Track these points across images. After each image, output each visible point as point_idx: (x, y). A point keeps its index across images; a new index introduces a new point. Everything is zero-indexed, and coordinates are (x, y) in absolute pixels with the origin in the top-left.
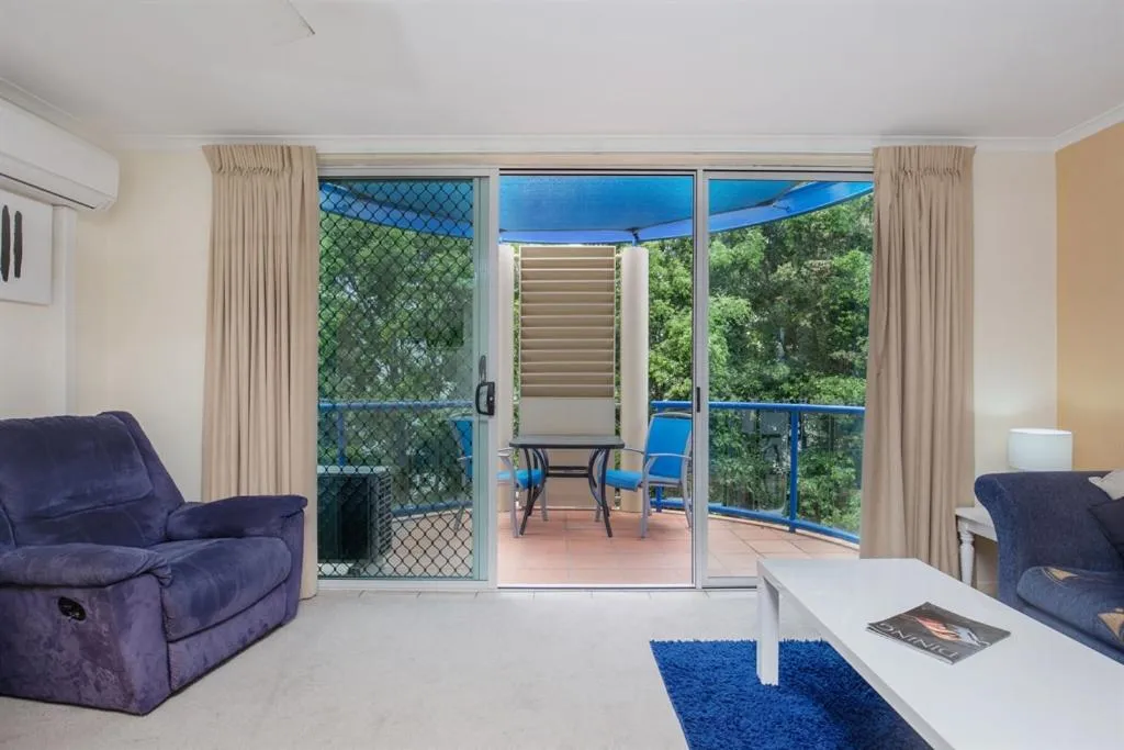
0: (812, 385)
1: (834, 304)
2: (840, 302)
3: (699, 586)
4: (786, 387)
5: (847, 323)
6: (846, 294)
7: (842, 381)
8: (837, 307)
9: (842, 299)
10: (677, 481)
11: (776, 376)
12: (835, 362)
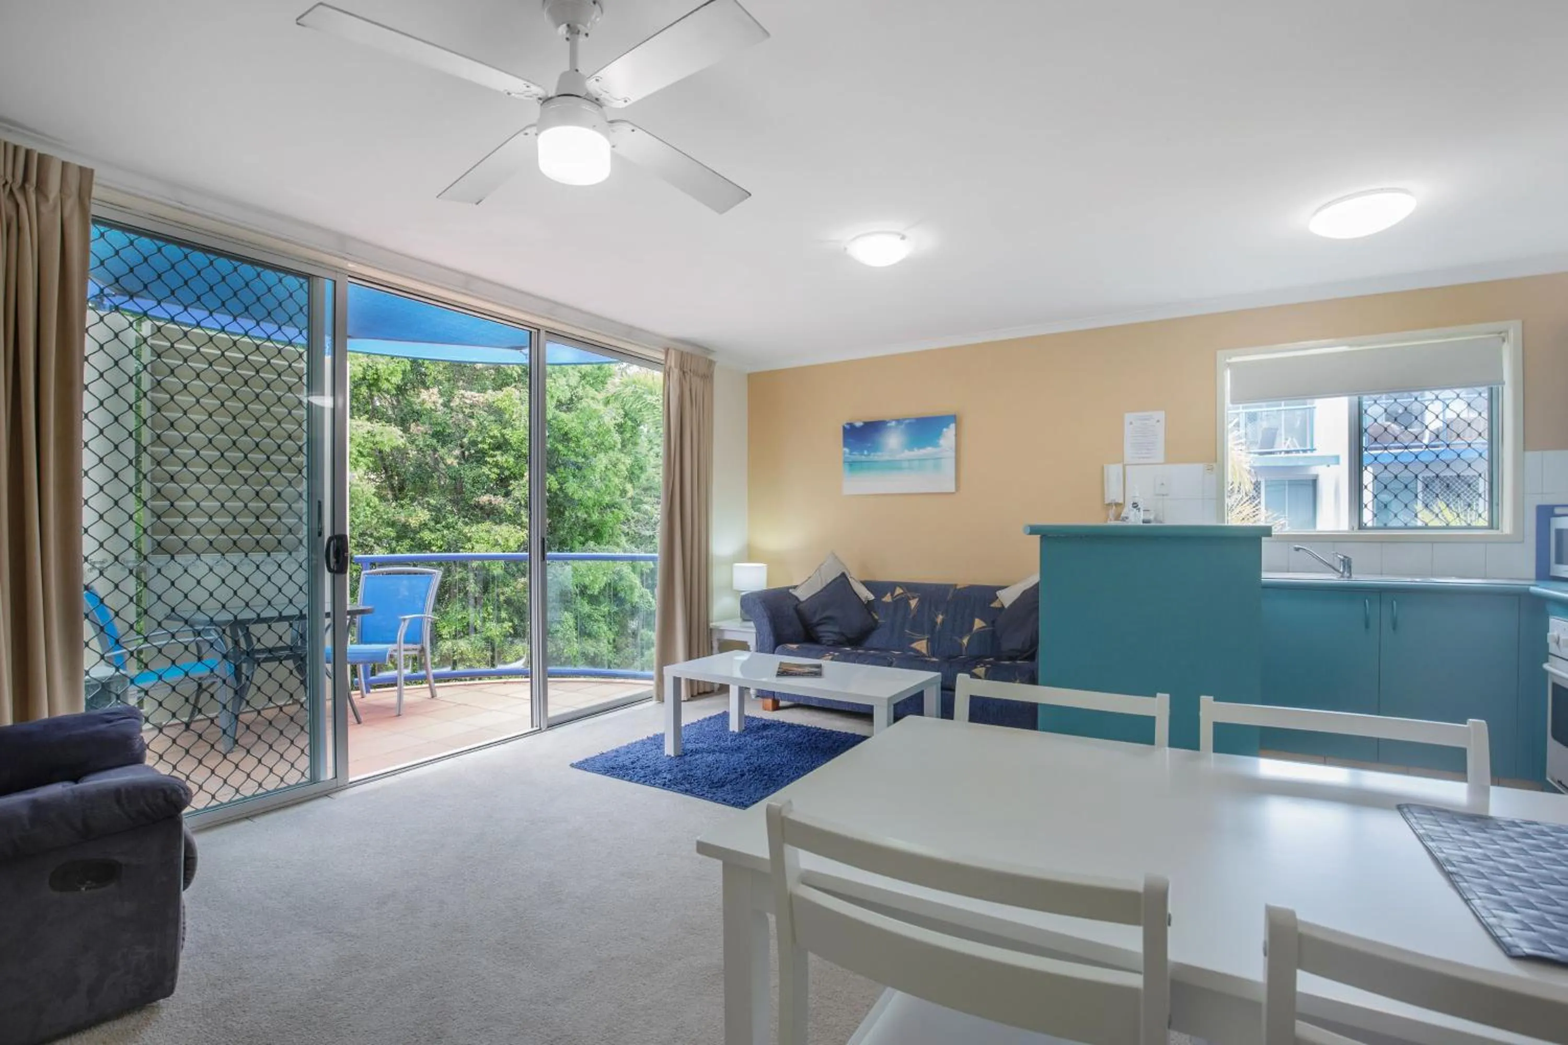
0: (460, 532)
1: (483, 442)
2: (489, 440)
3: (544, 727)
4: (427, 535)
5: (496, 465)
6: (496, 433)
7: (496, 528)
8: (486, 447)
9: (492, 437)
10: (418, 647)
11: (414, 522)
12: (479, 506)
